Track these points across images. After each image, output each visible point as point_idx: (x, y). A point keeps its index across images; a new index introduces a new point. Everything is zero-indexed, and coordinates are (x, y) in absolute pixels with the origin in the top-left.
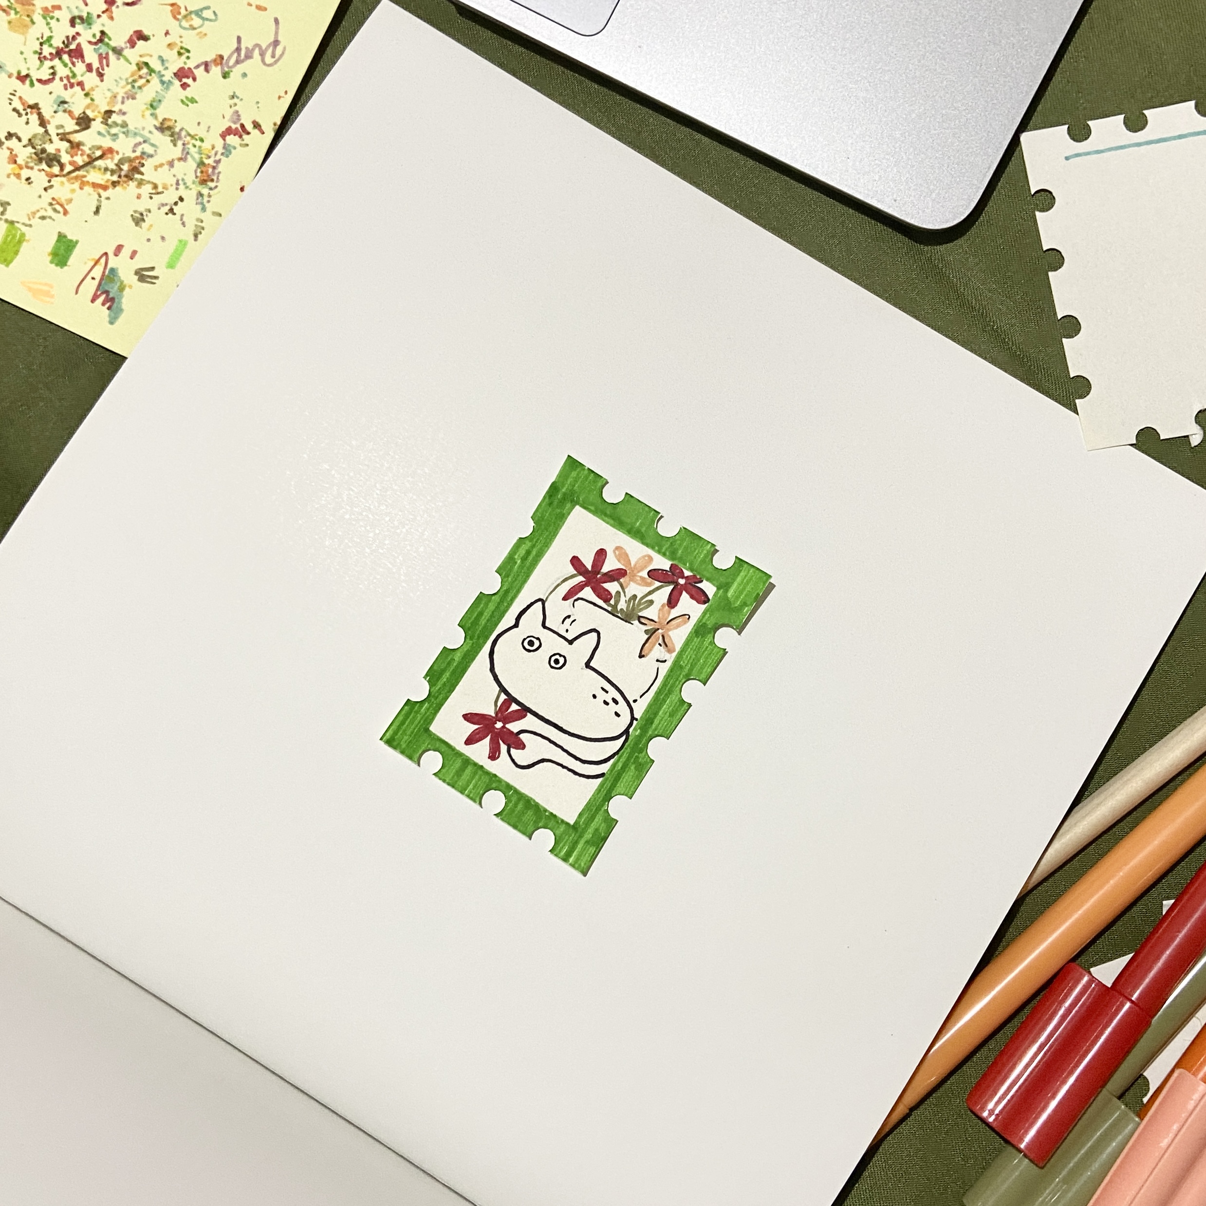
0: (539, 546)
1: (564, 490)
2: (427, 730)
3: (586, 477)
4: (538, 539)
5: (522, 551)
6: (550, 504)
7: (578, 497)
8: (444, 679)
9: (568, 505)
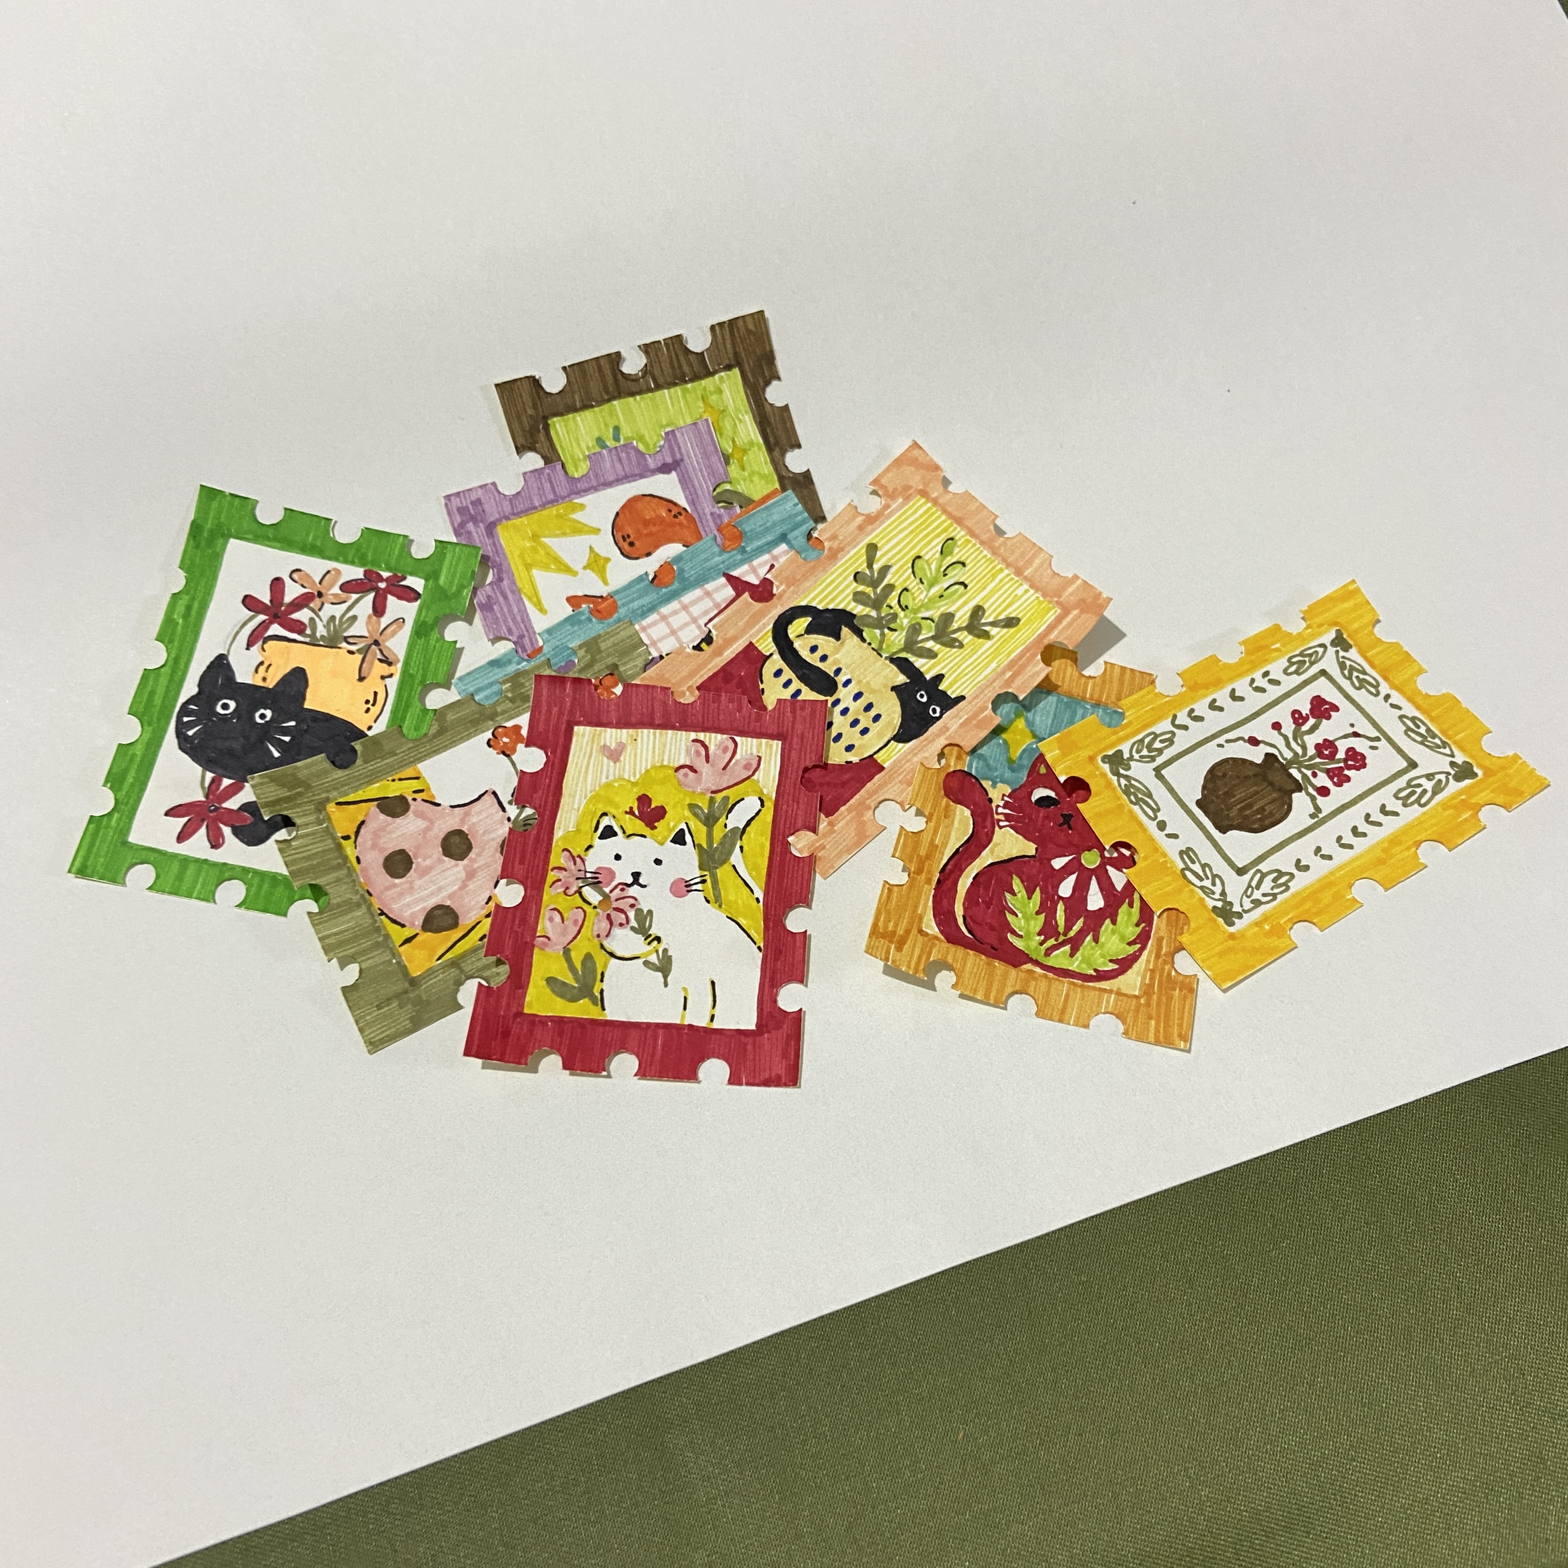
0: (200, 595)
1: (209, 526)
2: (125, 843)
3: (231, 505)
4: (196, 589)
5: (181, 608)
6: (197, 546)
7: (229, 530)
8: (130, 779)
9: (221, 541)
